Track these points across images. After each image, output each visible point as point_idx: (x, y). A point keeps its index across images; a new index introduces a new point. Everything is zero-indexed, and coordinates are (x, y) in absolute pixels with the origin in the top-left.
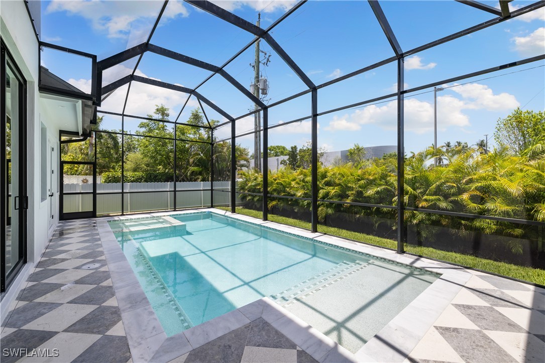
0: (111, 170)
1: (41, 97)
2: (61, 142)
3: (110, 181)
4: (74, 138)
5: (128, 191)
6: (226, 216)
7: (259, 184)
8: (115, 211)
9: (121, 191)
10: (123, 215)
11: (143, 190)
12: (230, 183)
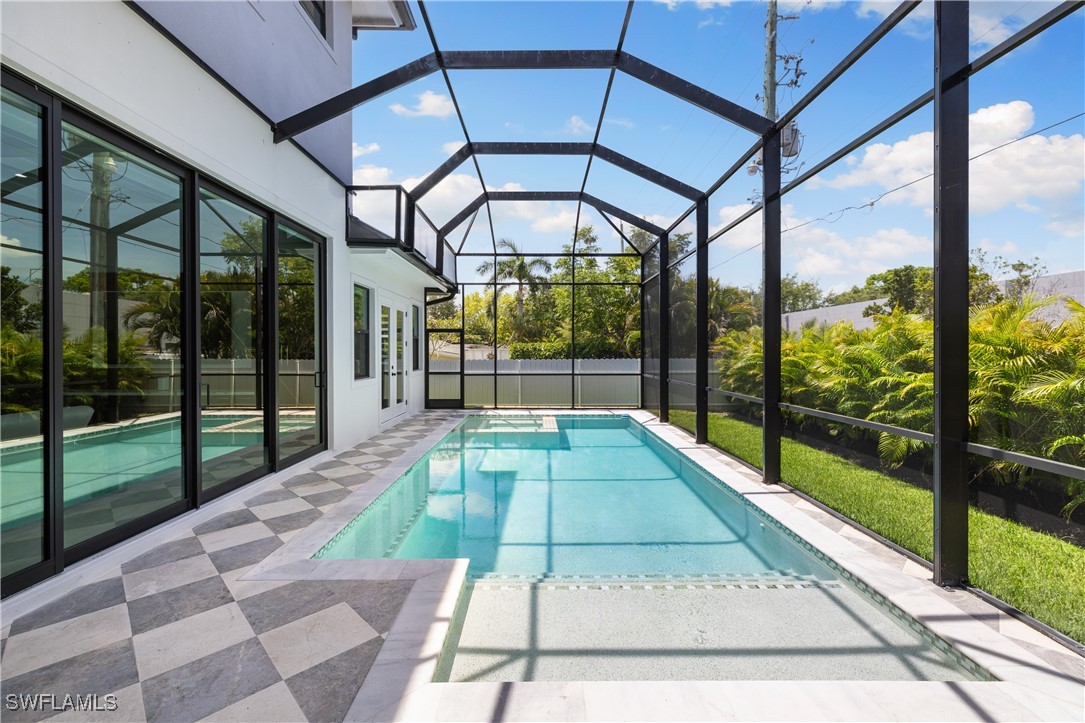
0: (544, 339)
1: (352, 252)
2: (427, 304)
3: (517, 357)
4: (438, 297)
5: (517, 372)
6: (644, 427)
7: (753, 366)
8: (488, 403)
9: (493, 372)
10: (496, 408)
11: (540, 372)
12: (693, 361)
